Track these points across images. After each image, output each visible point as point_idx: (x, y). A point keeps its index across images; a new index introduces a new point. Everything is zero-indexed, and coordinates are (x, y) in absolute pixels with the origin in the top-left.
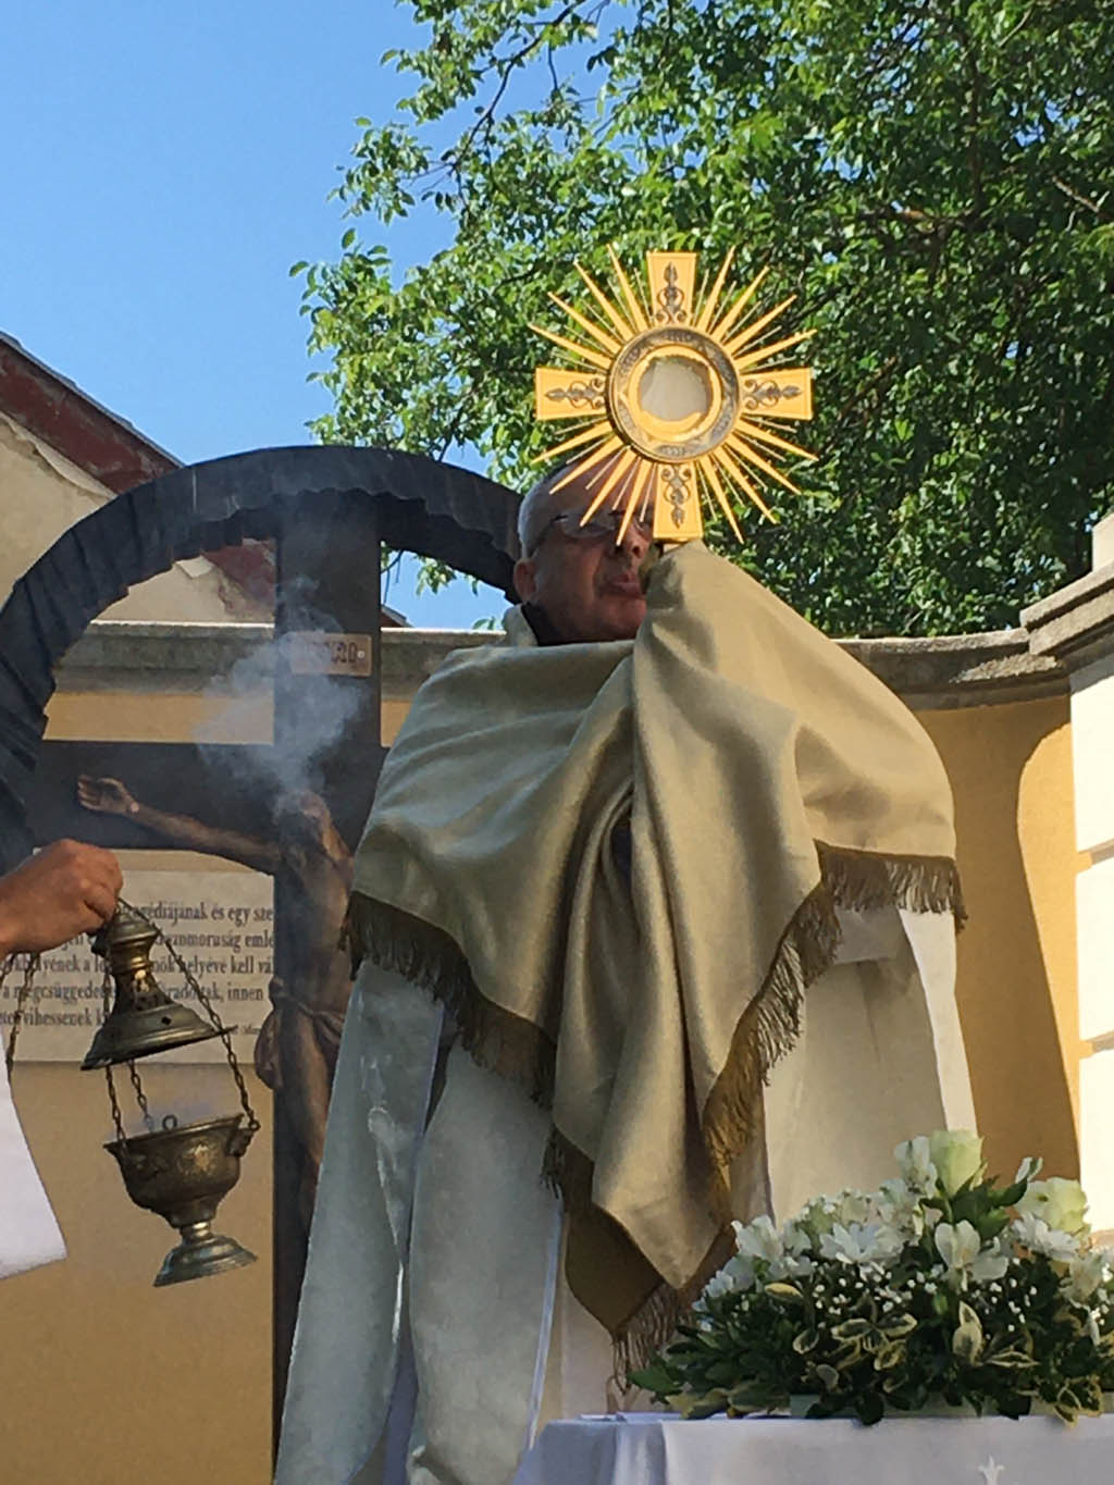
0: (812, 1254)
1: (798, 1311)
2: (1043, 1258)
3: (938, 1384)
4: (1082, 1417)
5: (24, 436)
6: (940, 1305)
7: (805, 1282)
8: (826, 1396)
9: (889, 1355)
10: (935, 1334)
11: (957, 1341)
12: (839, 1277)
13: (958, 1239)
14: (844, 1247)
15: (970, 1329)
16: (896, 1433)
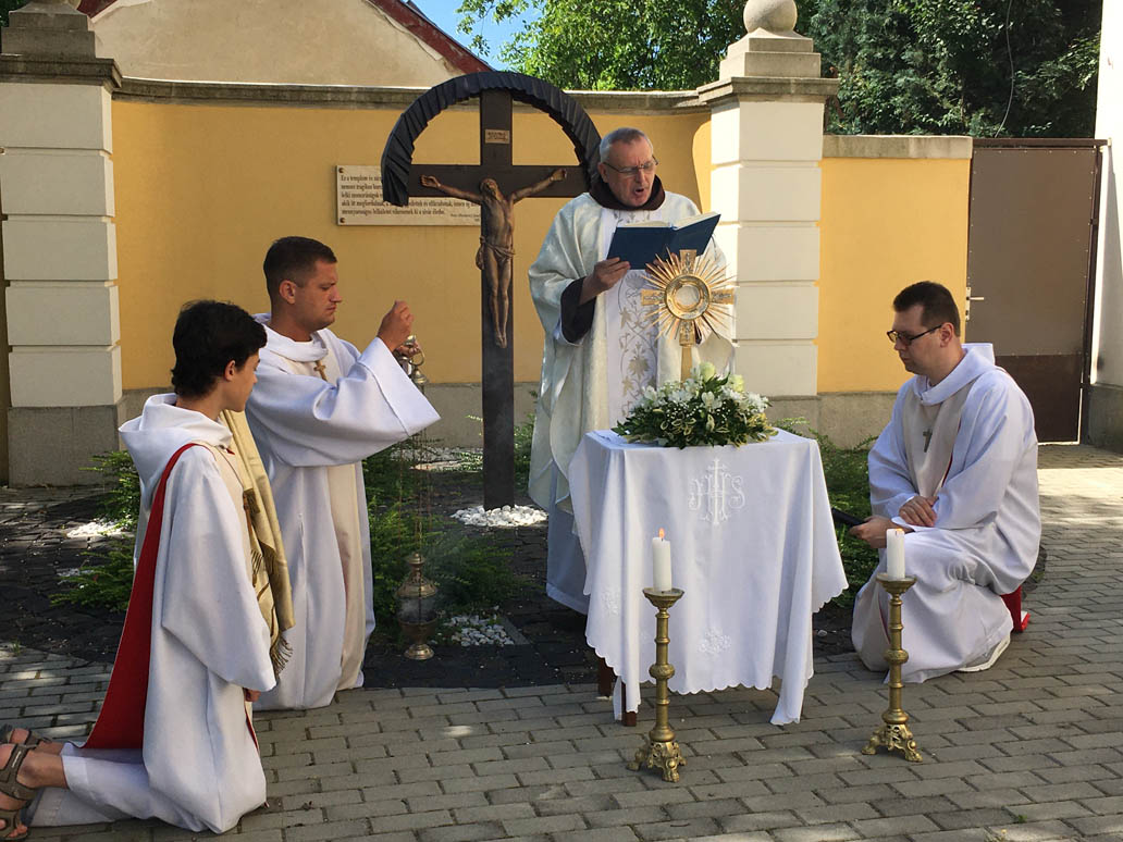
0: (666, 399)
1: (661, 416)
2: (732, 400)
3: (702, 438)
4: (742, 445)
5: (382, 13)
6: (703, 416)
7: (664, 407)
8: (670, 441)
9: (688, 431)
10: (702, 423)
11: (707, 426)
12: (672, 407)
13: (708, 396)
14: (676, 398)
15: (711, 422)
16: (690, 451)
